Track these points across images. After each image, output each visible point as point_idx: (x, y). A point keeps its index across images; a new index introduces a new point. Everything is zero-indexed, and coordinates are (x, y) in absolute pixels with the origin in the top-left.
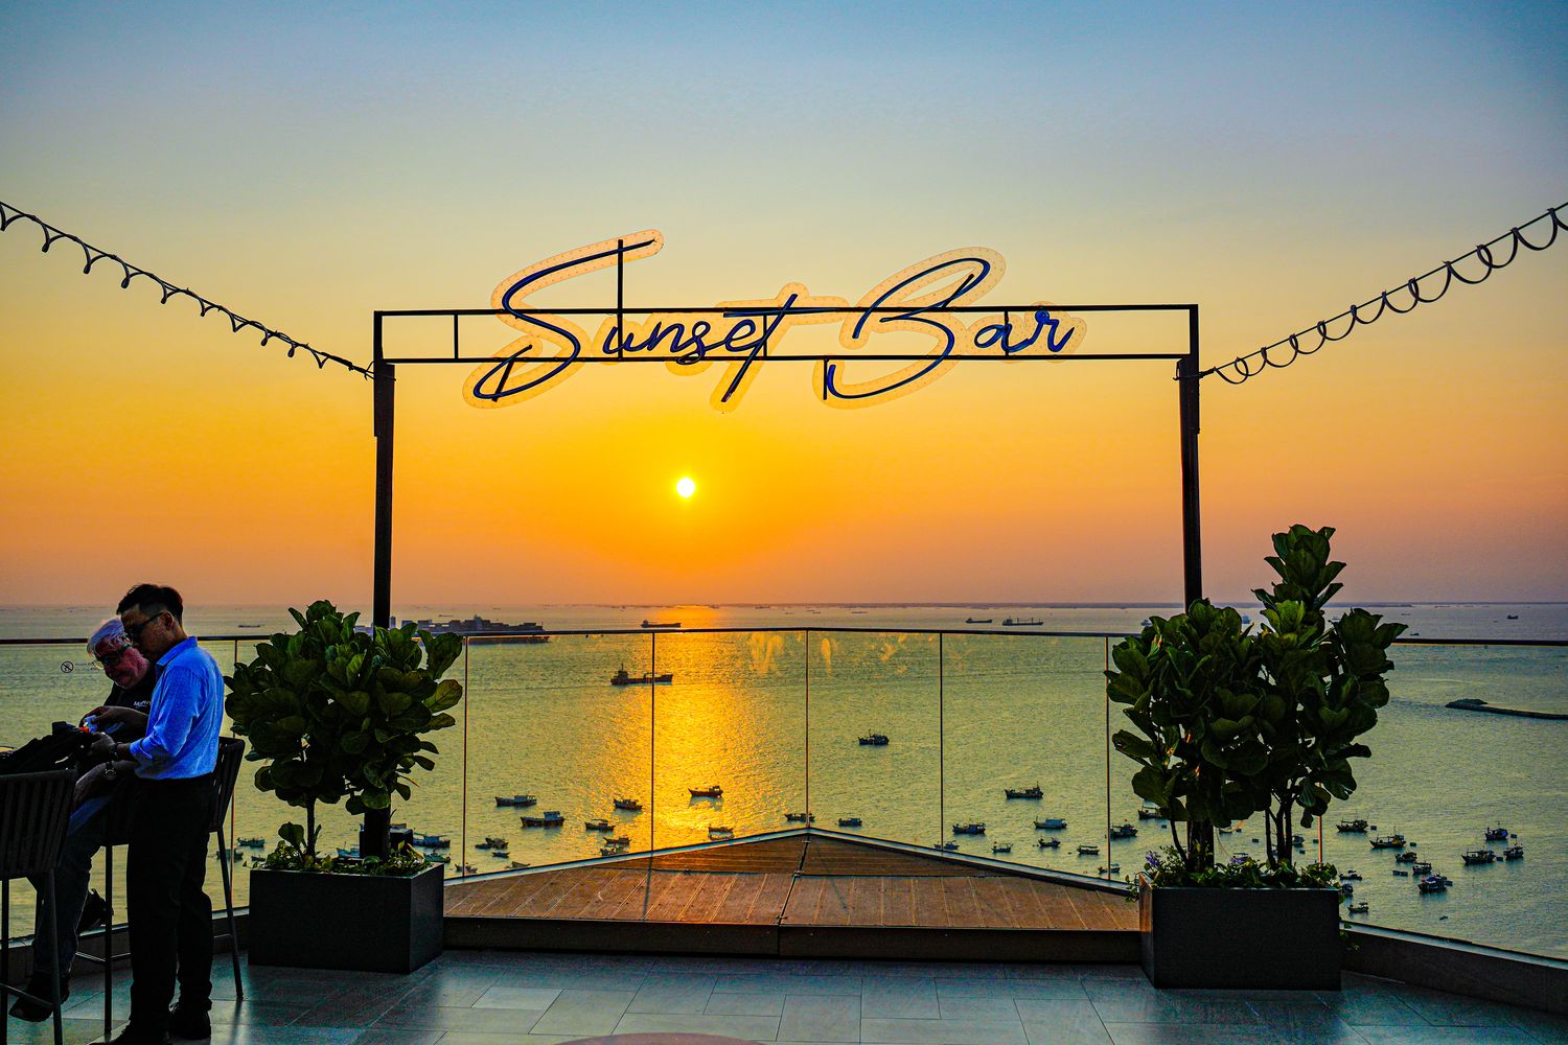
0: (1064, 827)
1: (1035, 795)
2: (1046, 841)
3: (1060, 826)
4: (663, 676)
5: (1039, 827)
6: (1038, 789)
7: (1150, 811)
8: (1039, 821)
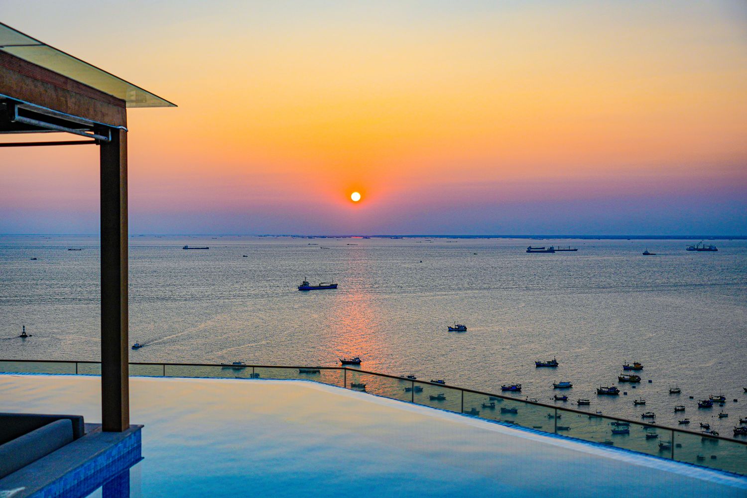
0: (570, 386)
1: (553, 365)
2: (559, 396)
3: (568, 386)
4: (332, 285)
5: (556, 387)
6: (555, 361)
7: (626, 377)
8: (556, 383)
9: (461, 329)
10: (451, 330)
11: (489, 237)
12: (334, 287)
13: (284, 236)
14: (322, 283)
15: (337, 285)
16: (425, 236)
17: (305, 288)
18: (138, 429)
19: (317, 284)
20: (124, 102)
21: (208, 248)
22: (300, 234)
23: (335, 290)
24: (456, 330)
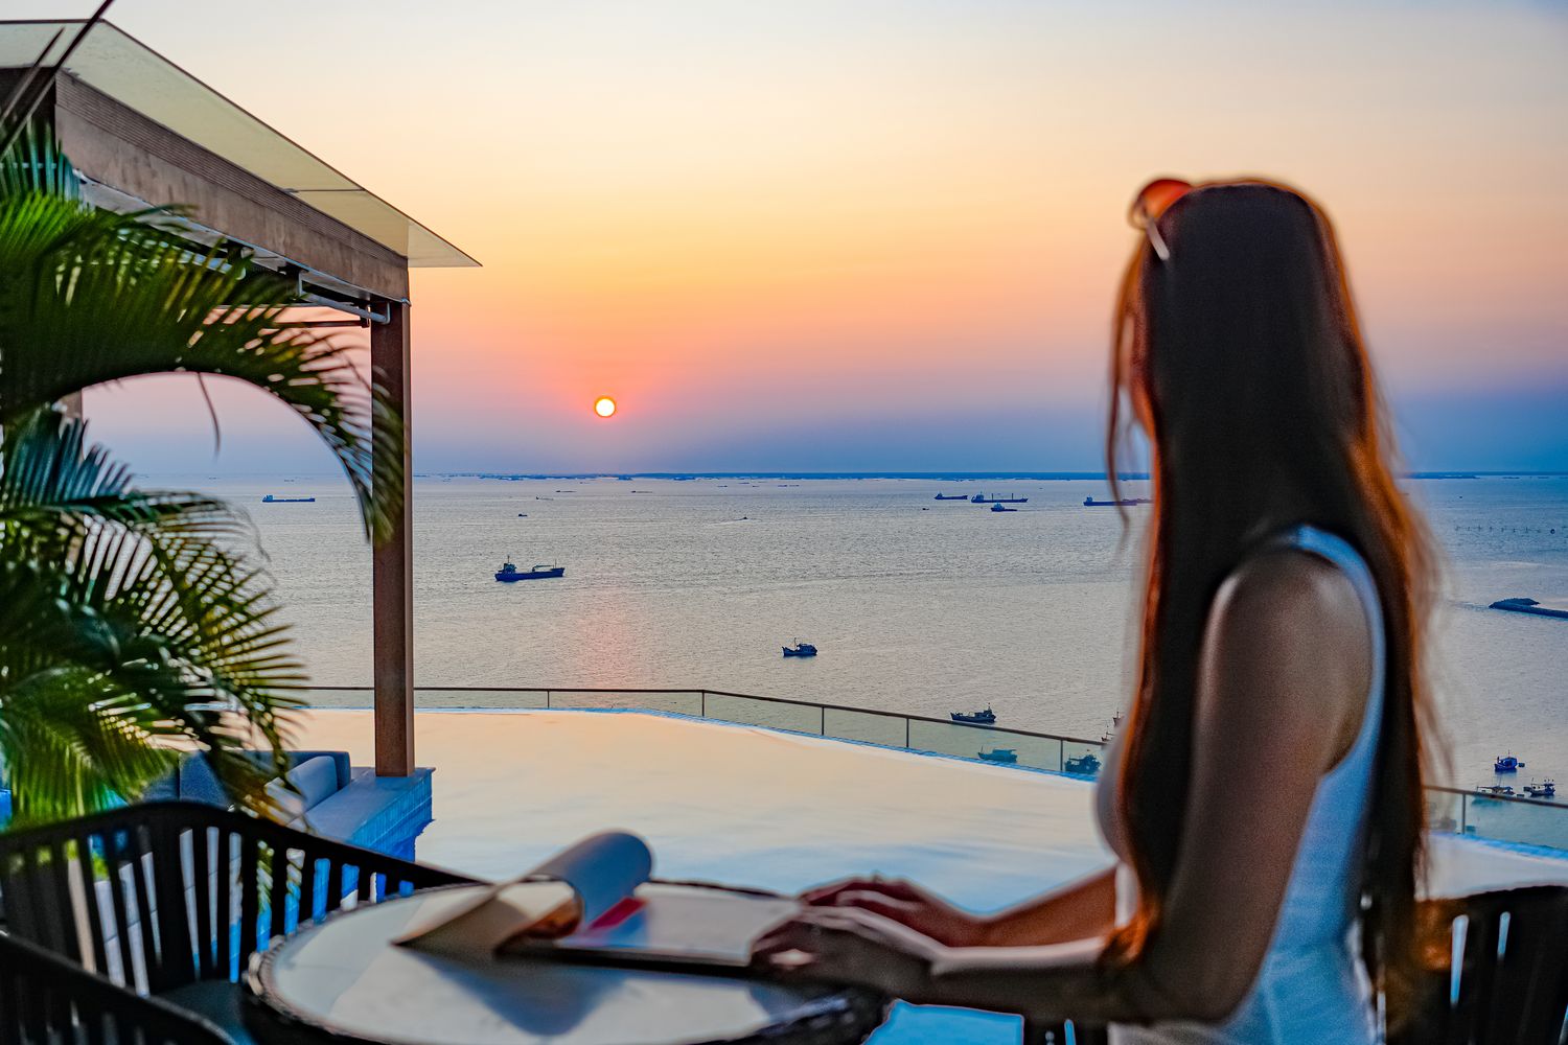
1: (985, 719)
4: (555, 570)
6: (990, 711)
9: (807, 652)
10: (788, 653)
11: (860, 476)
12: (557, 573)
13: (464, 475)
14: (538, 567)
15: (563, 569)
16: (738, 475)
17: (507, 575)
18: (427, 774)
19: (528, 569)
20: (405, 259)
21: (313, 500)
22: (495, 474)
23: (560, 579)
24: (796, 655)
